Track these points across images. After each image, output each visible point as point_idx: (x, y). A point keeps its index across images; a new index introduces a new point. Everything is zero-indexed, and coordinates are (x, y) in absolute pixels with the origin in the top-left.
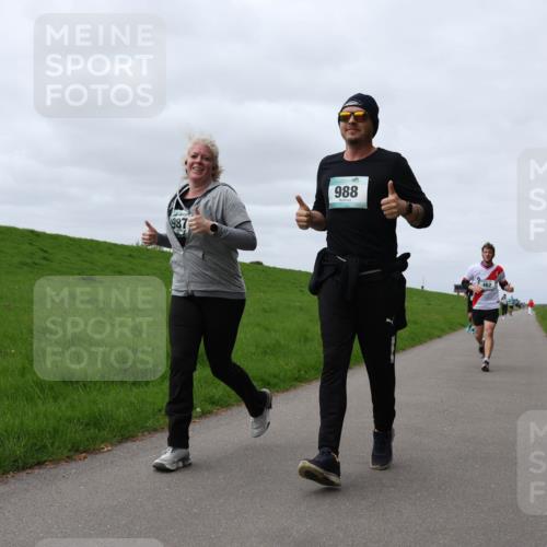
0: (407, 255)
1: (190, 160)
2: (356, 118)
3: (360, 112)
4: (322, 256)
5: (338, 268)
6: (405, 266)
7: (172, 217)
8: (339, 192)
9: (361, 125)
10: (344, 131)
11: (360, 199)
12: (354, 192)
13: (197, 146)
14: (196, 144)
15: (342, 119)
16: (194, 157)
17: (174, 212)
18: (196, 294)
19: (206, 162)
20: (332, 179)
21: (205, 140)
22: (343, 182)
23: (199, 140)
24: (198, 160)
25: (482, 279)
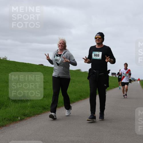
0: (110, 70)
1: (59, 44)
2: (99, 38)
3: (100, 37)
4: (90, 70)
5: (94, 73)
6: (109, 73)
7: (55, 58)
8: (95, 55)
9: (100, 40)
10: (96, 41)
11: (100, 57)
13: (61, 41)
14: (61, 40)
15: (96, 38)
16: (60, 43)
17: (56, 57)
18: (60, 77)
19: (63, 45)
20: (93, 52)
21: (63, 39)
22: (96, 53)
23: (61, 39)
24: (61, 44)
25: (124, 73)
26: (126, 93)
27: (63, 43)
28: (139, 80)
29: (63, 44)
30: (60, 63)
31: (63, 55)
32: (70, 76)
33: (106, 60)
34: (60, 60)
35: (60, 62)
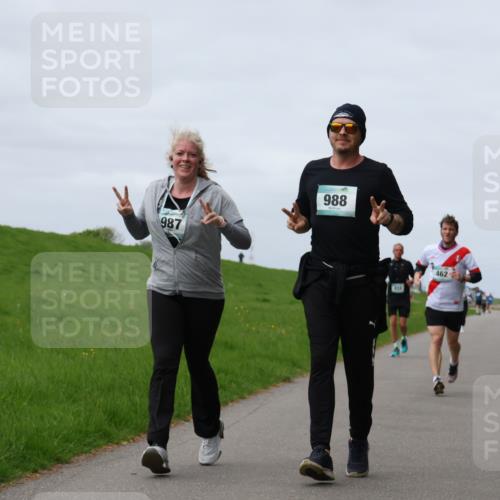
1: (176, 158)
3: (350, 124)
5: (324, 273)
8: (328, 200)
11: (349, 208)
12: (343, 201)
13: (182, 143)
14: (180, 140)
16: (180, 154)
17: (164, 210)
18: (184, 295)
19: (192, 159)
20: (321, 187)
21: (189, 135)
22: (332, 190)
23: (183, 135)
24: (185, 157)
25: (436, 265)
27: (194, 151)
29: (194, 155)
30: (184, 238)
31: (193, 203)
32: (224, 290)
33: (373, 218)
34: (183, 224)
35: (182, 230)
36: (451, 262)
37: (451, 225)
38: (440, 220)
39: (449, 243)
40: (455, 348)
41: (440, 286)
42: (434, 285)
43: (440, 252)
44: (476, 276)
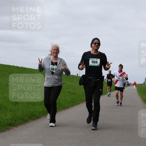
7: (51, 67)
8: (93, 62)
24: (55, 51)
25: (117, 76)
26: (121, 101)
28: (135, 84)
36: (121, 76)
37: (121, 66)
38: (119, 65)
39: (120, 71)
40: (122, 96)
41: (118, 81)
42: (117, 81)
43: (118, 73)
44: (127, 79)
